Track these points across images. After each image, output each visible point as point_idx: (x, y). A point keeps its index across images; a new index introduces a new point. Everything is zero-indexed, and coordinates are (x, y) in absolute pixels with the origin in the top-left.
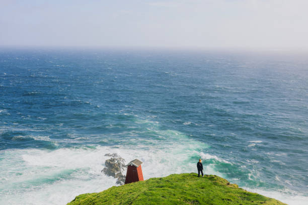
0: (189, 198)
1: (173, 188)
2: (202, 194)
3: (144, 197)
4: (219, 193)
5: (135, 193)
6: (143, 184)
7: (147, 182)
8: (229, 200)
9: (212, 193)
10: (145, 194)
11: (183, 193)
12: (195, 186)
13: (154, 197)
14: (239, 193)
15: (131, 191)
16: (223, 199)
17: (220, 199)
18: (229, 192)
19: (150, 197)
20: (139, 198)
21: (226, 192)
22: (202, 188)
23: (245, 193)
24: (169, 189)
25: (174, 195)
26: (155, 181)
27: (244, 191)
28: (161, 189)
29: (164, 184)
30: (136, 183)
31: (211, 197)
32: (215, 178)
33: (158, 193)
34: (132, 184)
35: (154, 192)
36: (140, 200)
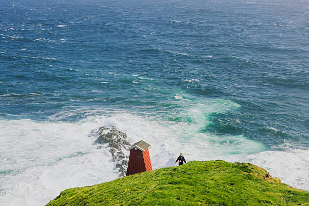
0: (214, 199)
1: (192, 185)
2: (232, 194)
3: (153, 200)
4: (254, 191)
5: (140, 191)
6: (152, 176)
7: (157, 173)
8: (267, 202)
9: (244, 192)
10: (154, 195)
11: (205, 192)
12: (222, 181)
13: (166, 200)
14: (281, 191)
15: (134, 188)
16: (260, 202)
17: (256, 201)
18: (268, 190)
19: (161, 200)
20: (146, 201)
21: (264, 191)
22: (232, 184)
23: (289, 192)
24: (187, 186)
25: (193, 196)
26: (167, 172)
27: (289, 189)
28: (176, 186)
29: (180, 179)
30: (142, 174)
31: (243, 197)
32: (250, 167)
33: (172, 192)
34: (136, 175)
35: (166, 192)
36: (147, 203)
